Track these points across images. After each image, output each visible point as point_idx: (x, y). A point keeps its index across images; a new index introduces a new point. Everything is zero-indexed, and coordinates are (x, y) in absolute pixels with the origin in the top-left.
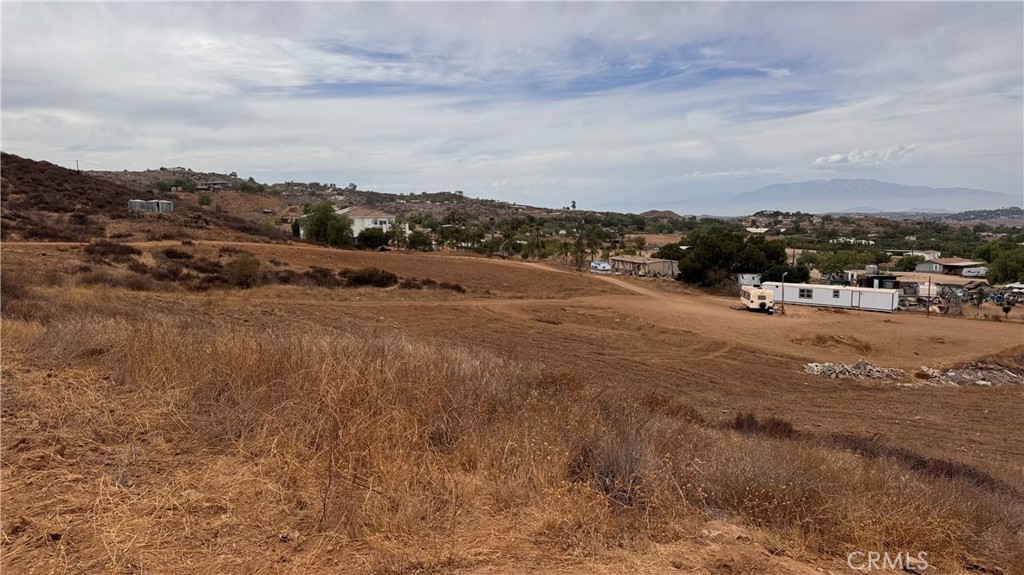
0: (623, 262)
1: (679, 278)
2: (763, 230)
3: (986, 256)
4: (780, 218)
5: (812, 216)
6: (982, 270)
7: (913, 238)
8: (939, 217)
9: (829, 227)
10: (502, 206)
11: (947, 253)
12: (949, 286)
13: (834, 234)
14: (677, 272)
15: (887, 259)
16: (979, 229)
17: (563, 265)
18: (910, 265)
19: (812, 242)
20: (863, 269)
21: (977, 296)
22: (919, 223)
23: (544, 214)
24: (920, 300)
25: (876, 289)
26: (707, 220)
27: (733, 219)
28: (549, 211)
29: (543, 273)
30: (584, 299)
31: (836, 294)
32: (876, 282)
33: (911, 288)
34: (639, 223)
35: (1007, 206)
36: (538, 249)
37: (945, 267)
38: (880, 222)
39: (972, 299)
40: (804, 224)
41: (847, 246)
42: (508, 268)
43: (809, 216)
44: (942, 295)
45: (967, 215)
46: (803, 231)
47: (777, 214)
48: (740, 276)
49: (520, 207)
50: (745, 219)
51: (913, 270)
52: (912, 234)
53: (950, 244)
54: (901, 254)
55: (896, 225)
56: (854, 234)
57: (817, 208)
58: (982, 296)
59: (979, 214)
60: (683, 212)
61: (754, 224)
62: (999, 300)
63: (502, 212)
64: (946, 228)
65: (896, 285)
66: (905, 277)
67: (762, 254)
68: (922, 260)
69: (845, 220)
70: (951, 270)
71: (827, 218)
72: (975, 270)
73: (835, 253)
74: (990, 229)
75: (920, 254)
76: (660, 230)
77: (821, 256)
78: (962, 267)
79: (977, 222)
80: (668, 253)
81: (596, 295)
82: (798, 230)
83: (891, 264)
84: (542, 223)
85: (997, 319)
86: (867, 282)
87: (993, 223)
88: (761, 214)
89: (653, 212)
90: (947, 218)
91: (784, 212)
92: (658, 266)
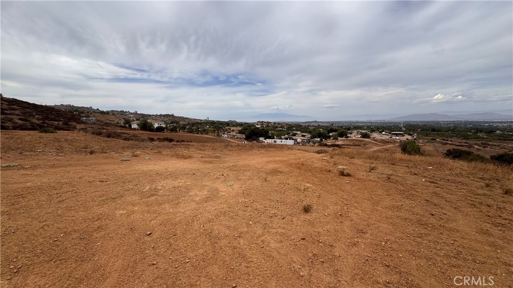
0: (230, 135)
1: (245, 139)
2: (260, 126)
3: (310, 132)
5: (271, 122)
6: (310, 136)
8: (300, 123)
9: (275, 125)
10: (186, 118)
11: (302, 132)
12: (303, 139)
13: (277, 127)
14: (244, 137)
15: (289, 133)
16: (309, 126)
17: (214, 136)
18: (295, 135)
19: (272, 129)
20: (285, 136)
21: (309, 141)
22: (296, 124)
23: (200, 121)
24: (298, 143)
25: (289, 140)
26: (246, 123)
27: (252, 123)
28: (201, 120)
31: (281, 142)
33: (296, 140)
34: (228, 124)
35: (314, 120)
38: (287, 124)
40: (269, 125)
41: (281, 130)
42: (194, 136)
44: (302, 141)
45: (306, 123)
47: (263, 122)
49: (192, 119)
50: (255, 123)
52: (294, 127)
53: (303, 129)
54: (292, 132)
55: (291, 125)
56: (281, 127)
58: (310, 141)
59: (308, 122)
60: (239, 120)
61: (257, 124)
62: (313, 142)
63: (186, 120)
64: (302, 125)
65: (293, 139)
66: (294, 138)
68: (297, 134)
69: (279, 124)
70: (303, 136)
71: (275, 123)
72: (308, 136)
73: (278, 132)
74: (311, 126)
75: (296, 132)
76: (234, 126)
77: (275, 133)
78: (305, 135)
79: (308, 124)
82: (268, 126)
84: (201, 124)
85: (312, 146)
86: (287, 139)
87: (311, 124)
88: (259, 122)
92: (239, 135)
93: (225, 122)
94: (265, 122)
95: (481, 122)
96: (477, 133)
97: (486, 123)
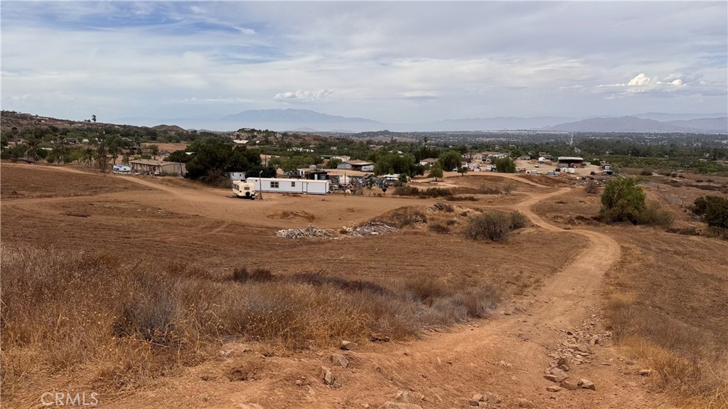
0: (141, 165)
1: (187, 176)
2: (245, 142)
3: (373, 159)
4: (255, 133)
5: (276, 133)
6: (372, 167)
7: (335, 148)
8: (348, 135)
9: (287, 141)
10: (24, 117)
11: (354, 158)
12: (355, 177)
13: (289, 145)
14: (185, 171)
15: (321, 162)
16: (369, 142)
17: (88, 168)
18: (334, 165)
19: (276, 150)
20: (308, 167)
21: (370, 183)
22: (338, 139)
23: (67, 125)
24: (340, 186)
25: (316, 181)
26: (205, 134)
27: (223, 133)
28: (73, 123)
29: (69, 175)
30: (109, 195)
31: (293, 184)
32: (316, 176)
33: (335, 179)
34: (152, 134)
35: (383, 130)
36: (64, 155)
37: (353, 166)
38: (316, 138)
39: (367, 185)
40: (271, 138)
41: (298, 153)
42: (35, 172)
43: (274, 133)
44: (352, 182)
45: (363, 134)
46: (271, 143)
47: (253, 131)
48: (231, 174)
49: (43, 118)
50: (232, 133)
51: (336, 168)
52: (335, 146)
53: (355, 152)
54: (329, 158)
55: (325, 140)
56: (302, 145)
57: (279, 127)
58: (372, 183)
59: (369, 134)
60: (187, 127)
61: (238, 137)
62: (381, 184)
63: (25, 122)
64: (352, 142)
65: (327, 178)
66: (332, 172)
67: (245, 158)
68: (340, 162)
69: (296, 136)
70: (356, 168)
71: (285, 135)
72: (368, 167)
73: (291, 158)
74: (375, 143)
75: (339, 158)
76: (170, 140)
77: (283, 159)
78: (361, 166)
79: (368, 138)
80: (176, 157)
81: (119, 191)
82: (267, 142)
83: (324, 165)
84: (65, 132)
85: (380, 195)
86: (310, 176)
87: (376, 139)
88: (242, 130)
89: (163, 126)
90: (352, 136)
91: (258, 129)
92: (171, 167)
93: (146, 129)
94: (259, 132)
95: (715, 136)
96: (715, 159)
97: (723, 139)
